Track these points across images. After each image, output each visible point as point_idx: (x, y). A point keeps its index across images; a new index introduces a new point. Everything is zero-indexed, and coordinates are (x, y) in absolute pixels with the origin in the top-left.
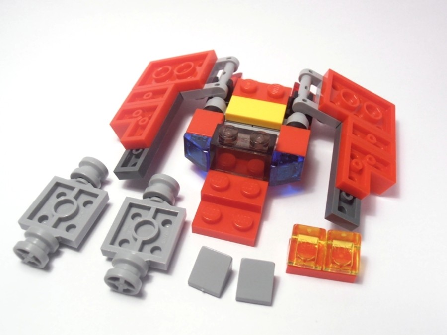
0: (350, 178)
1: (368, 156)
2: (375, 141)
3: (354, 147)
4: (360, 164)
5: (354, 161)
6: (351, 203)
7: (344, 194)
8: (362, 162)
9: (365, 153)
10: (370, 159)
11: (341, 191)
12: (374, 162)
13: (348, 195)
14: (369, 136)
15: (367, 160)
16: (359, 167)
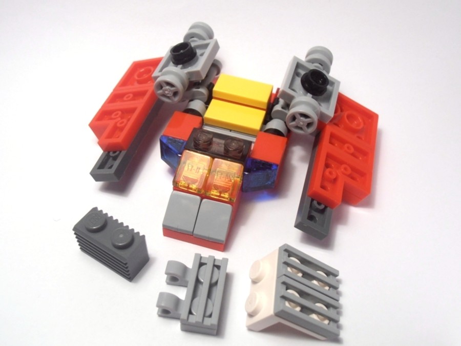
0: (323, 187)
1: (343, 166)
2: (352, 150)
3: (329, 156)
4: (334, 173)
5: (328, 170)
6: (322, 211)
7: (315, 202)
8: (337, 171)
9: (341, 162)
10: (345, 169)
11: (312, 200)
12: (349, 171)
13: (319, 204)
14: (346, 145)
15: (342, 170)
16: (334, 176)
